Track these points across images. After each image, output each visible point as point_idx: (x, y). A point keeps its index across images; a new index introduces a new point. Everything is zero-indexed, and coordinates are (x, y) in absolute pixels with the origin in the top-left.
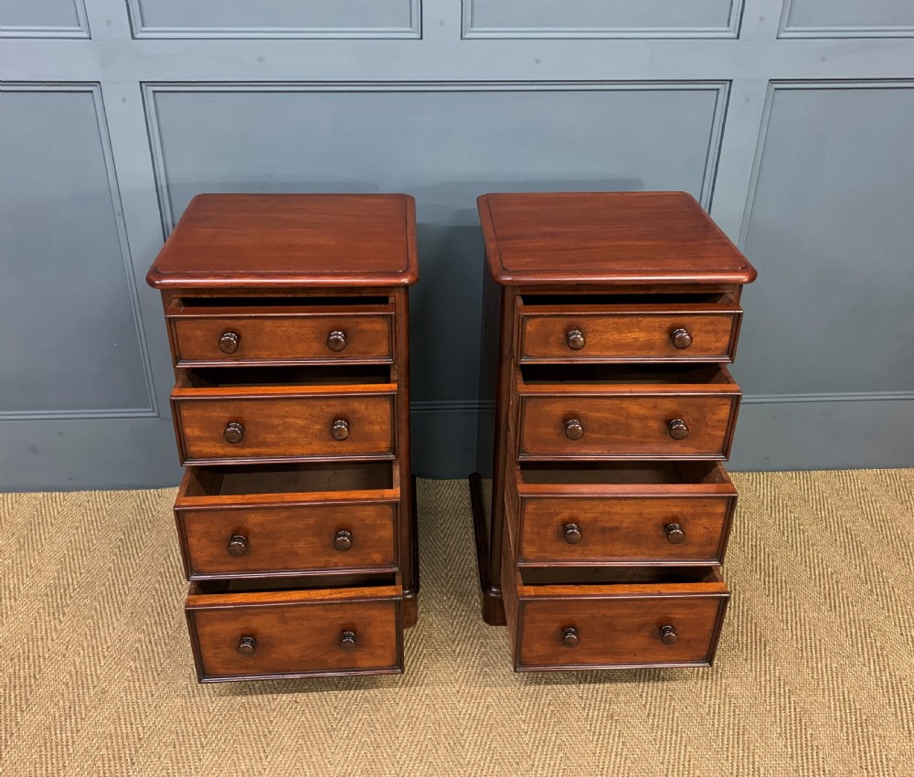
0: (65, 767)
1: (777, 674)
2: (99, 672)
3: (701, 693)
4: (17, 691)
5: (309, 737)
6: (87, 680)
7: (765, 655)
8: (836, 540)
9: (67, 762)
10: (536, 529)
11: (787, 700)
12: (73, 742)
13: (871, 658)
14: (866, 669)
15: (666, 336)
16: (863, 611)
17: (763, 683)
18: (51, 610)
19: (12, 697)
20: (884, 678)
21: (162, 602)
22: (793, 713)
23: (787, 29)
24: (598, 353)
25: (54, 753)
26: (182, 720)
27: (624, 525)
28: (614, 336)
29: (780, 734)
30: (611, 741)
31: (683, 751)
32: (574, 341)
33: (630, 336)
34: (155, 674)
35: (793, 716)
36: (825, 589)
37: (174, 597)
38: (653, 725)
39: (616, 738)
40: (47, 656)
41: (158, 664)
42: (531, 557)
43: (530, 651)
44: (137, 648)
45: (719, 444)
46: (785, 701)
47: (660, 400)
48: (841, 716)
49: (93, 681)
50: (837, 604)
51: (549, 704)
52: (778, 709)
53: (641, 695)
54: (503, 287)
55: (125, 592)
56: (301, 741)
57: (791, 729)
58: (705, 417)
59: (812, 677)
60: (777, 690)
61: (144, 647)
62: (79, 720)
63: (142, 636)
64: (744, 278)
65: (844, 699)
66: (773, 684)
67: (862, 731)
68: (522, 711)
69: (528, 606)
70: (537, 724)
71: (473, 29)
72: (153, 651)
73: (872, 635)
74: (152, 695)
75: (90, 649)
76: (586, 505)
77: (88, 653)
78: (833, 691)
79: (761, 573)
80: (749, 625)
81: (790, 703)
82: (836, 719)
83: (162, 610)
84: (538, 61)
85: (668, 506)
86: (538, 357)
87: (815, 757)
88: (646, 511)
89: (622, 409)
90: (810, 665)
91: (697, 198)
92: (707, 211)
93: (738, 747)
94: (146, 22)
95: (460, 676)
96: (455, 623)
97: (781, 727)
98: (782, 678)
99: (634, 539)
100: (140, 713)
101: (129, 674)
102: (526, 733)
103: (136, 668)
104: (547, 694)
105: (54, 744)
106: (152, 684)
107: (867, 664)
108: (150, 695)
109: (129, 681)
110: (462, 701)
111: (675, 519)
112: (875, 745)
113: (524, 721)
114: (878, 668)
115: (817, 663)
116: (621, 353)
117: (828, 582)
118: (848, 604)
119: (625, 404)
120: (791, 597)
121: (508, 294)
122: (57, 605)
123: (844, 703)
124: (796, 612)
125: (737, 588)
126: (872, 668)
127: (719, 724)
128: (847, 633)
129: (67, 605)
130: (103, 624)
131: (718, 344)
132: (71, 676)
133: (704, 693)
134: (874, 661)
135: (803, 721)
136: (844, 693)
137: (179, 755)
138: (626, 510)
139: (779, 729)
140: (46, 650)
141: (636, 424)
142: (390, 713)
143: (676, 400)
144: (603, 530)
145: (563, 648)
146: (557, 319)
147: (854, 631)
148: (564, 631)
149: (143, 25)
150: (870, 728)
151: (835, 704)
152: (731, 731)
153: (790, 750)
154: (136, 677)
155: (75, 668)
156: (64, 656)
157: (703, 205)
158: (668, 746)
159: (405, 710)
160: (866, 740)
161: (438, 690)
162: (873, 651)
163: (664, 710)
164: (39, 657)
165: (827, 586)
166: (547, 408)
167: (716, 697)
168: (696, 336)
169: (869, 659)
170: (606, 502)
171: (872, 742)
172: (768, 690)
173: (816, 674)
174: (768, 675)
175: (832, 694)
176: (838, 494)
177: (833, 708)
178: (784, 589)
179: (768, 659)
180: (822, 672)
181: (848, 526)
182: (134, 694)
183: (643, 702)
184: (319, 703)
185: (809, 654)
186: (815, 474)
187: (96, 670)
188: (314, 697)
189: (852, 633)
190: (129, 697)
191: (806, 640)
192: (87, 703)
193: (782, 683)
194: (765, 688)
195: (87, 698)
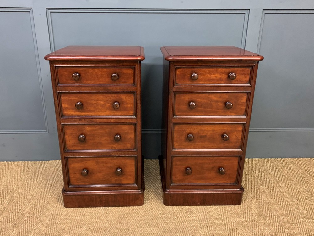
1: (279, 222)
2: (15, 218)
3: (249, 228)
6: (10, 220)
7: (273, 215)
10: (178, 137)
11: (284, 231)
16: (310, 202)
17: (273, 225)
21: (43, 195)
26: (44, 234)
34: (36, 218)
36: (294, 194)
37: (47, 194)
41: (38, 215)
44: (31, 210)
49: (12, 221)
50: (300, 199)
53: (225, 228)
55: (30, 192)
60: (279, 227)
61: (34, 210)
63: (33, 206)
65: (307, 231)
68: (178, 233)
72: (37, 211)
74: (34, 226)
75: (13, 210)
76: (195, 127)
78: (302, 228)
79: (269, 189)
80: (266, 205)
81: (285, 232)
83: (42, 198)
85: (223, 127)
88: (215, 129)
90: (291, 219)
95: (154, 221)
96: (153, 203)
98: (281, 223)
101: (26, 218)
103: (29, 216)
104: (188, 227)
106: (34, 222)
108: (33, 225)
109: (26, 221)
110: (154, 229)
115: (294, 218)
118: (304, 199)
120: (281, 196)
124: (284, 201)
125: (260, 193)
129: (7, 196)
132: (4, 219)
133: (250, 228)
136: (306, 229)
138: (209, 129)
142: (126, 233)
147: (307, 208)
154: (29, 220)
161: (145, 225)
163: (235, 233)
165: (295, 193)
167: (255, 229)
170: (201, 125)
172: (276, 227)
173: (294, 222)
174: (275, 222)
175: (301, 229)
176: (295, 165)
177: (302, 234)
178: (278, 194)
179: (274, 217)
180: (297, 222)
181: (301, 175)
182: (27, 225)
183: (226, 231)
184: (98, 229)
185: (291, 215)
186: (286, 159)
187: (14, 217)
188: (96, 227)
189: (307, 209)
190: (25, 226)
191: (289, 211)
192: (8, 228)
193: (281, 225)
194: (274, 226)
195: (8, 226)
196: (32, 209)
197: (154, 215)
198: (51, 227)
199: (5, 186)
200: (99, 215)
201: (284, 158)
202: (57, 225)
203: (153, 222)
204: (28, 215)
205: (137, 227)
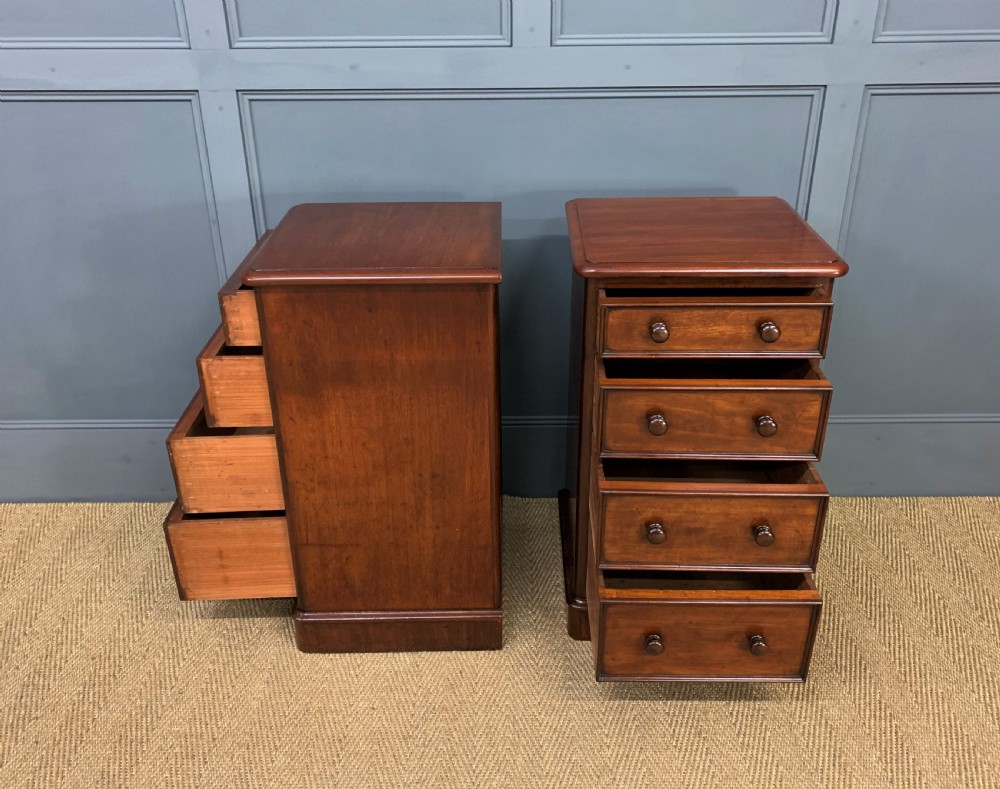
0: (137, 763)
1: (878, 697)
2: (177, 673)
3: (795, 714)
4: (96, 689)
5: (384, 744)
6: (165, 681)
7: (865, 678)
8: (944, 566)
9: (140, 759)
10: (618, 529)
11: (888, 723)
12: (148, 740)
13: (981, 685)
14: (976, 696)
15: (753, 330)
16: (972, 636)
17: (862, 706)
18: (134, 613)
19: (91, 694)
20: (994, 705)
22: (894, 737)
23: (884, 33)
24: (684, 348)
25: (128, 749)
26: (257, 722)
27: (711, 526)
28: (699, 330)
29: (880, 759)
30: (698, 758)
31: (774, 771)
32: (657, 333)
33: (715, 330)
34: (233, 677)
35: (894, 740)
36: (931, 613)
38: (743, 743)
39: (704, 756)
40: (128, 656)
41: (236, 667)
42: (614, 559)
43: (613, 659)
44: (216, 653)
45: (810, 444)
46: (886, 725)
47: (747, 395)
48: (947, 742)
49: (171, 683)
50: (944, 629)
51: (634, 719)
52: (878, 732)
53: (731, 713)
54: (587, 279)
56: (376, 747)
57: (891, 753)
58: (795, 414)
59: (916, 702)
60: (878, 713)
61: (224, 651)
62: (155, 719)
63: (222, 641)
64: (836, 271)
65: (950, 725)
66: (873, 707)
67: (970, 758)
68: (605, 725)
69: (611, 610)
70: (620, 738)
71: (562, 36)
72: (232, 655)
73: (982, 661)
74: (229, 697)
75: (171, 652)
76: (670, 503)
77: (168, 654)
78: (939, 717)
79: (862, 596)
81: (891, 726)
82: (941, 745)
84: (628, 67)
85: (756, 506)
86: (622, 351)
87: (917, 782)
88: (733, 511)
89: (708, 404)
90: (914, 689)
91: (792, 205)
92: (804, 218)
93: (834, 769)
94: (244, 33)
95: (542, 688)
97: (881, 751)
98: (883, 702)
99: (722, 542)
100: (215, 714)
101: (207, 676)
102: (608, 747)
103: (214, 671)
104: (632, 710)
105: (129, 740)
106: (230, 687)
107: (976, 690)
108: (226, 696)
110: (543, 713)
111: (764, 521)
112: (983, 772)
113: (607, 736)
114: (987, 694)
115: (921, 688)
116: (708, 348)
117: (935, 607)
118: (956, 630)
119: (711, 399)
121: (591, 287)
122: (141, 609)
123: (951, 730)
125: (837, 610)
126: (981, 694)
127: (813, 746)
128: (954, 659)
129: (151, 609)
130: (184, 628)
131: (809, 339)
132: (150, 676)
133: (798, 713)
134: (984, 687)
135: (905, 745)
136: (950, 718)
137: (251, 756)
138: (713, 510)
139: (878, 753)
140: (127, 650)
141: (722, 420)
142: (468, 723)
143: (764, 395)
144: (689, 531)
145: (648, 657)
146: (641, 311)
147: (962, 656)
148: (648, 638)
149: (241, 35)
150: (979, 756)
151: (940, 730)
152: (827, 753)
153: (890, 774)
154: (213, 680)
155: (155, 668)
156: (144, 657)
157: (799, 212)
158: (759, 765)
159: (484, 720)
160: (973, 767)
162: (983, 678)
163: (756, 728)
164: (120, 657)
165: (934, 611)
166: (630, 402)
167: (811, 718)
168: (785, 329)
169: (978, 686)
170: (691, 500)
171: (980, 769)
172: (868, 713)
173: (920, 699)
174: (868, 697)
175: (937, 719)
176: (947, 520)
177: (938, 734)
178: (887, 613)
179: (868, 682)
180: (927, 698)
181: (957, 552)
182: (211, 696)
183: (733, 721)
184: (396, 710)
185: (913, 678)
186: (922, 500)
187: (174, 672)
188: (391, 704)
189: (960, 659)
190: (205, 699)
191: (910, 664)
192: (164, 703)
193: (883, 707)
194: (865, 711)
195: (164, 698)
196: (218, 649)
197: (541, 673)
198: (274, 702)
199: (141, 579)
200: (396, 669)
201: (917, 496)
202: (288, 696)
203: (539, 693)
204: (210, 666)
205: (498, 706)
